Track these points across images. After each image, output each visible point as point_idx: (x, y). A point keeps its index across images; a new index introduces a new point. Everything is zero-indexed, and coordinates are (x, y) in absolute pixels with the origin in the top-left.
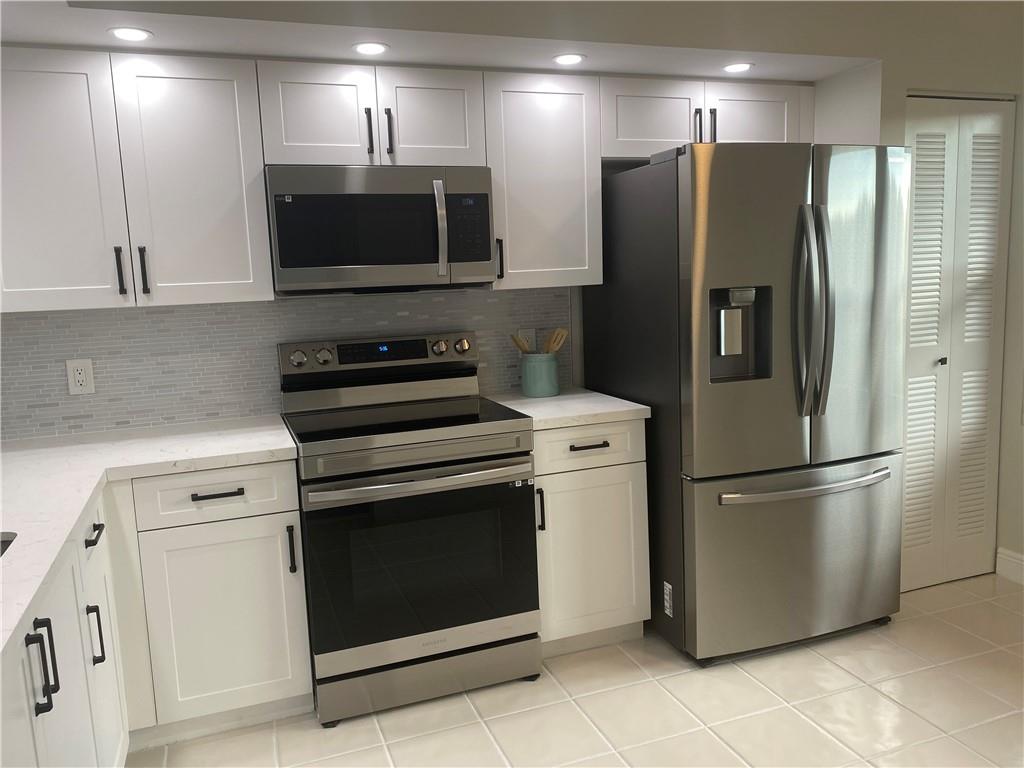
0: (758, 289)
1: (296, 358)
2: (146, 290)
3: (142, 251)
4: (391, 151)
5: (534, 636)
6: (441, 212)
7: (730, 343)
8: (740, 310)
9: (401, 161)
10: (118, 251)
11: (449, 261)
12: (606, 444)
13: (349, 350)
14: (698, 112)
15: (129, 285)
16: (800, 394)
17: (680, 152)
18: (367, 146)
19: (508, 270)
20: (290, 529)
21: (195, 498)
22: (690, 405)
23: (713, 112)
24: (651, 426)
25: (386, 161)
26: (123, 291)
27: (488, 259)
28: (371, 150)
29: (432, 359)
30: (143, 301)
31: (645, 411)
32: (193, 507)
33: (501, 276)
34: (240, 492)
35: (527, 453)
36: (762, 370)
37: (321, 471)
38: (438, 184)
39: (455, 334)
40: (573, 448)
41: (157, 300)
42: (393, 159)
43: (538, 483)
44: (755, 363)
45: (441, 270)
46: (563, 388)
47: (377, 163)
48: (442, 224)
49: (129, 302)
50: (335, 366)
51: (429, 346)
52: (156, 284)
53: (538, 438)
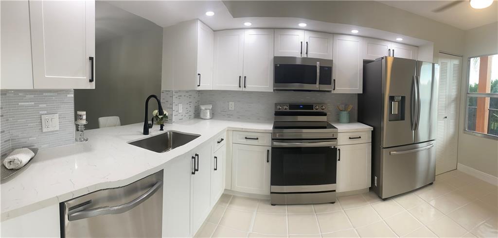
0: (402, 97)
1: (278, 107)
2: (245, 87)
3: (245, 77)
4: (307, 53)
5: (335, 191)
6: (318, 71)
7: (395, 110)
8: (397, 103)
9: (309, 57)
10: (240, 77)
11: (319, 84)
12: (360, 137)
13: (292, 106)
14: (389, 50)
15: (241, 86)
16: (412, 125)
17: (382, 58)
18: (300, 51)
19: (336, 88)
20: (268, 151)
21: (246, 138)
22: (383, 127)
23: (393, 50)
24: (373, 133)
25: (305, 56)
26: (240, 87)
27: (330, 84)
28: (301, 53)
29: (314, 110)
30: (244, 89)
31: (372, 128)
32: (245, 140)
33: (334, 89)
34: (257, 139)
35: (336, 139)
36: (403, 118)
37: (277, 137)
38: (318, 63)
39: (321, 104)
40: (350, 138)
41: (247, 89)
42: (307, 56)
43: (338, 147)
44: (401, 116)
45: (317, 86)
46: (351, 121)
47: (303, 56)
48: (318, 74)
49: (241, 89)
50: (288, 110)
51: (314, 107)
52: (247, 85)
53: (339, 135)
